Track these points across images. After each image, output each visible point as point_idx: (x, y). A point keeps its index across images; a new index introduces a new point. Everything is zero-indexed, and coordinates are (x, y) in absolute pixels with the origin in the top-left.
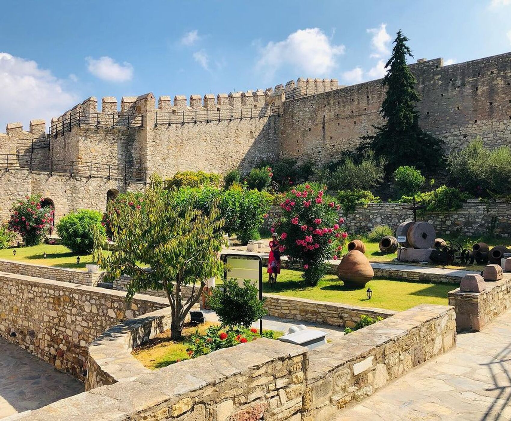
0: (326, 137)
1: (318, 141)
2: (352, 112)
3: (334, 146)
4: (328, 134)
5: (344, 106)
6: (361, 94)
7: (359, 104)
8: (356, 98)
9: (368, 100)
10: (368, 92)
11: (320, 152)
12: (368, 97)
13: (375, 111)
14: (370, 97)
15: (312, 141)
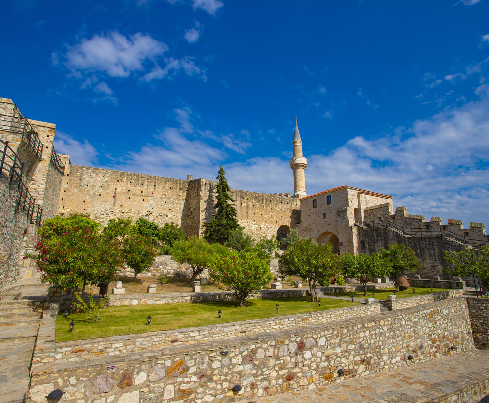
0: (116, 204)
1: (108, 206)
2: (142, 192)
3: (123, 213)
4: (118, 203)
5: (136, 187)
6: (150, 182)
7: (148, 187)
8: (146, 183)
9: (155, 188)
10: (155, 183)
11: (109, 215)
12: (155, 186)
13: (159, 196)
14: (157, 187)
15: (101, 205)
